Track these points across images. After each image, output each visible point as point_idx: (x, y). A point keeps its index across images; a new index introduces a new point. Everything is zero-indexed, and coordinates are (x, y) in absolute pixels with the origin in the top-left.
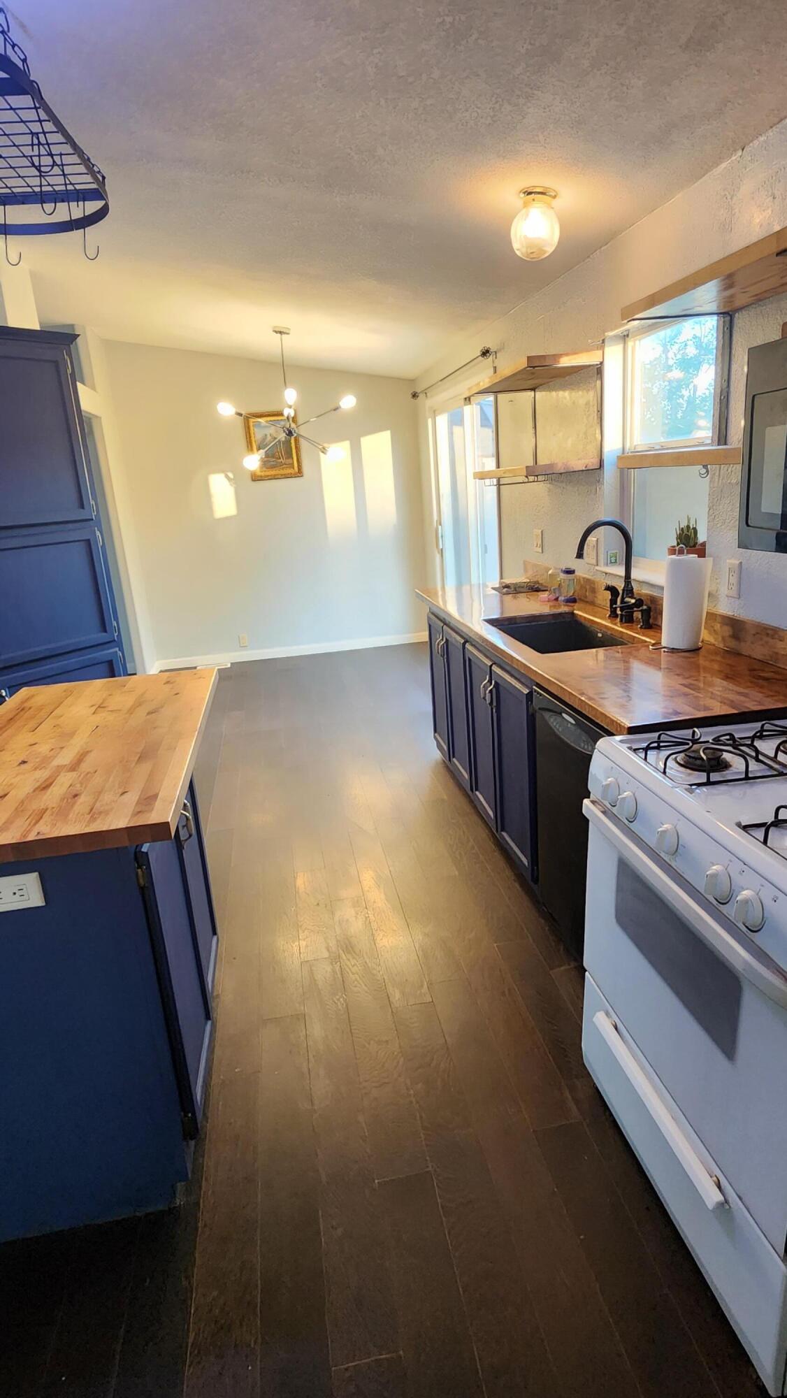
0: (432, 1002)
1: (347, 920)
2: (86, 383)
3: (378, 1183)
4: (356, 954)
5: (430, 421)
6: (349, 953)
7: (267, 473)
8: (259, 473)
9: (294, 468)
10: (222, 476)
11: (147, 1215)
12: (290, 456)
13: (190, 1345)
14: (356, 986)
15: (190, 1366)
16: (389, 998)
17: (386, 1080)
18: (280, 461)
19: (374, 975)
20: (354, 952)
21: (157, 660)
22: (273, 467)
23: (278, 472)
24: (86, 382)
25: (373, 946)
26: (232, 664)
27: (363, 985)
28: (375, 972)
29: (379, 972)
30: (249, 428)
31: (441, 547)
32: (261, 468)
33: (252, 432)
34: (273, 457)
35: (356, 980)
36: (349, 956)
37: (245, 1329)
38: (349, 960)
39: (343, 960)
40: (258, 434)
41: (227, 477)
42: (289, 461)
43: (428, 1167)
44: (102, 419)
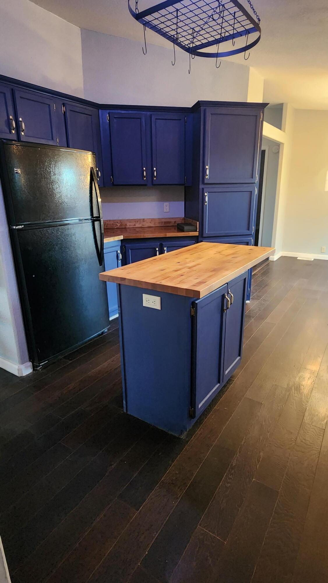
0: (325, 429)
1: (304, 378)
3: (254, 481)
4: (300, 393)
6: (297, 391)
11: (171, 435)
13: (161, 480)
14: (291, 405)
15: (157, 487)
16: (304, 417)
17: (282, 447)
19: (303, 405)
20: (299, 392)
21: (282, 251)
25: (310, 394)
27: (295, 406)
28: (304, 404)
29: (306, 404)
35: (293, 403)
36: (296, 392)
37: (179, 490)
38: (295, 393)
39: (292, 392)
43: (279, 490)
44: (285, 145)
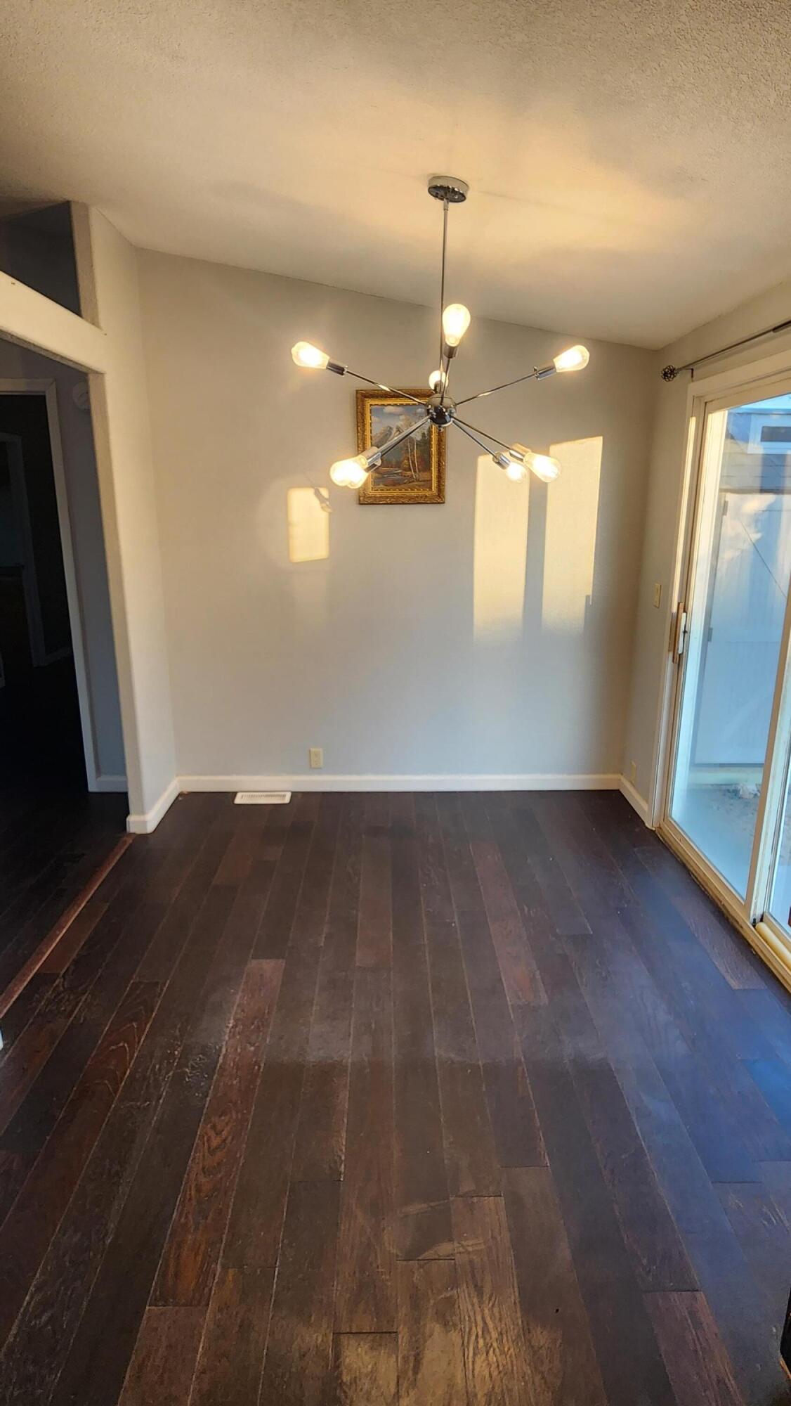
2: (84, 316)
5: (693, 422)
7: (385, 494)
8: (371, 493)
9: (431, 489)
10: (309, 493)
12: (428, 468)
18: (409, 473)
21: (177, 775)
22: (395, 484)
23: (403, 492)
24: (83, 313)
26: (294, 794)
30: (363, 414)
31: (680, 652)
32: (376, 482)
33: (368, 421)
34: (398, 465)
40: (376, 426)
41: (318, 494)
42: (424, 476)
